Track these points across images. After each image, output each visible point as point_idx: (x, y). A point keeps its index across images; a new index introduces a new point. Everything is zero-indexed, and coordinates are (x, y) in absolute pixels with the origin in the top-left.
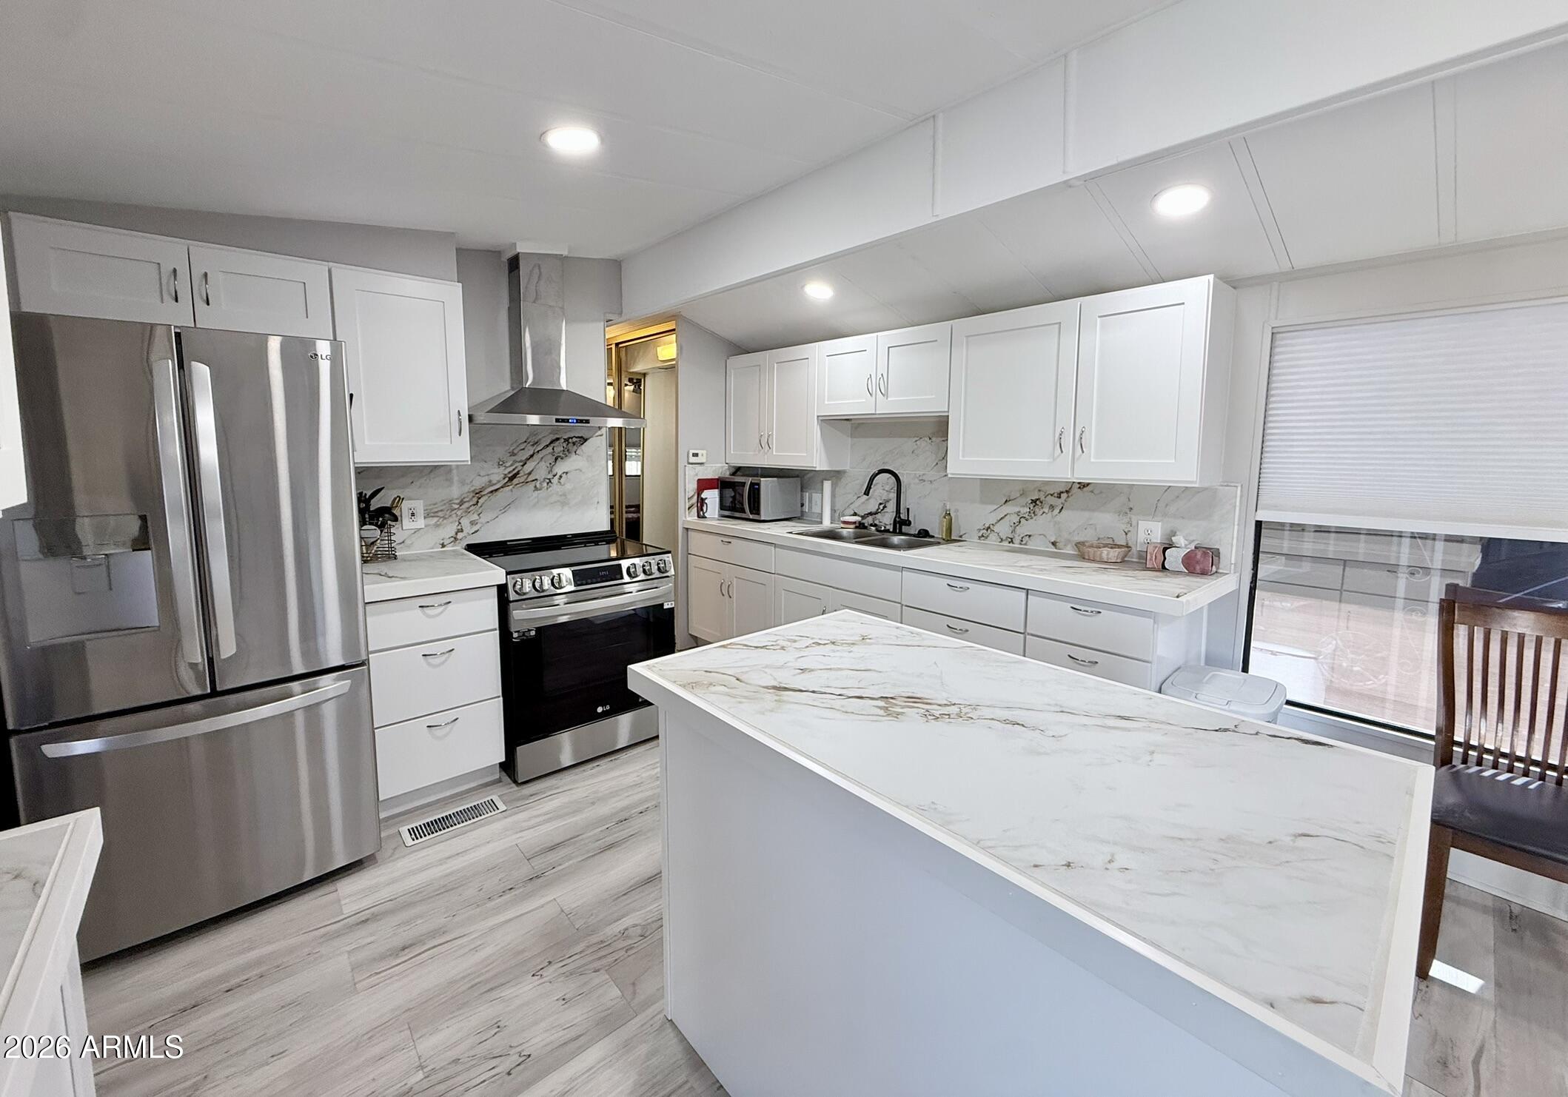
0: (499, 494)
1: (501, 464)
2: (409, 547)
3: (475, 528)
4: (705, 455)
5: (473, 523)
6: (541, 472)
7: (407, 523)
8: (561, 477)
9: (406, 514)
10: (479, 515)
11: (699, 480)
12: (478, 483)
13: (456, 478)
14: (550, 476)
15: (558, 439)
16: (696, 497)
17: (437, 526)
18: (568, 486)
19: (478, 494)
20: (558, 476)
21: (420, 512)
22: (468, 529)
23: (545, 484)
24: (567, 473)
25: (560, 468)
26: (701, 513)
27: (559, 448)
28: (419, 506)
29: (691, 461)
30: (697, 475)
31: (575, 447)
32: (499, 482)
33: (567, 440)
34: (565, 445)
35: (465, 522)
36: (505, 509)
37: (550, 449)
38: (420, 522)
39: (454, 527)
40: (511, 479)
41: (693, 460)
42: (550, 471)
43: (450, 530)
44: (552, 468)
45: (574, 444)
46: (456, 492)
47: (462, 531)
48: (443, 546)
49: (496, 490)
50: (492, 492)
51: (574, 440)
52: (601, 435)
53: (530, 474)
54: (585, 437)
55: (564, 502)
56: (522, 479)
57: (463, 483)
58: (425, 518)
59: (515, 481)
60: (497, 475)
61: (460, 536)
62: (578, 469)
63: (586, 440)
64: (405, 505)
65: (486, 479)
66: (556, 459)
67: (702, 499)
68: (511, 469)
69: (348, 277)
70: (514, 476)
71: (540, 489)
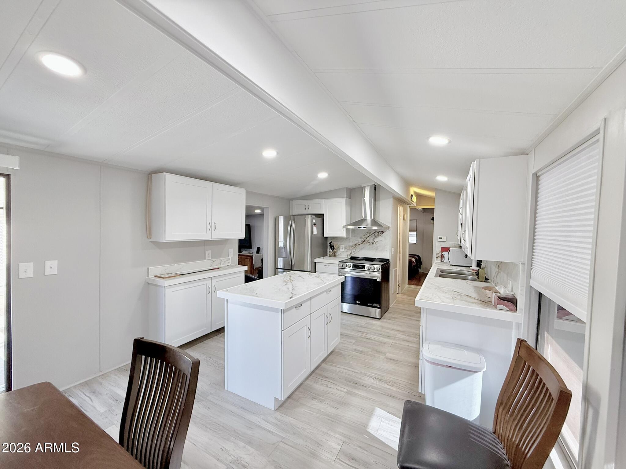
0: (360, 245)
1: (361, 238)
2: (341, 255)
3: (355, 253)
4: (445, 239)
5: (354, 252)
6: (371, 241)
7: (341, 250)
8: (376, 242)
9: (341, 248)
10: (355, 250)
11: (442, 248)
12: (356, 242)
13: (351, 241)
14: (373, 242)
15: (376, 232)
16: (440, 254)
17: (347, 251)
18: (378, 245)
19: (356, 245)
20: (375, 242)
21: (344, 248)
22: (353, 253)
23: (372, 244)
24: (378, 241)
25: (376, 240)
26: (442, 260)
27: (376, 234)
28: (344, 246)
29: (438, 240)
30: (441, 245)
31: (381, 234)
32: (360, 242)
33: (378, 232)
34: (378, 233)
35: (352, 251)
36: (361, 249)
37: (374, 234)
38: (344, 250)
39: (350, 252)
40: (363, 242)
41: (440, 240)
42: (373, 241)
43: (349, 253)
44: (374, 239)
45: (380, 233)
46: (351, 244)
47: (352, 253)
48: (348, 256)
49: (360, 244)
50: (359, 245)
51: (381, 232)
52: (389, 231)
53: (368, 241)
54: (384, 231)
55: (377, 249)
56: (366, 242)
57: (352, 242)
58: (345, 249)
59: (364, 242)
60: (360, 241)
61: (351, 254)
62: (381, 240)
63: (384, 232)
64: (341, 246)
65: (358, 241)
66: (375, 237)
67: (442, 255)
68: (363, 239)
69: (327, 201)
70: (364, 241)
71: (370, 245)
